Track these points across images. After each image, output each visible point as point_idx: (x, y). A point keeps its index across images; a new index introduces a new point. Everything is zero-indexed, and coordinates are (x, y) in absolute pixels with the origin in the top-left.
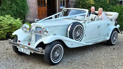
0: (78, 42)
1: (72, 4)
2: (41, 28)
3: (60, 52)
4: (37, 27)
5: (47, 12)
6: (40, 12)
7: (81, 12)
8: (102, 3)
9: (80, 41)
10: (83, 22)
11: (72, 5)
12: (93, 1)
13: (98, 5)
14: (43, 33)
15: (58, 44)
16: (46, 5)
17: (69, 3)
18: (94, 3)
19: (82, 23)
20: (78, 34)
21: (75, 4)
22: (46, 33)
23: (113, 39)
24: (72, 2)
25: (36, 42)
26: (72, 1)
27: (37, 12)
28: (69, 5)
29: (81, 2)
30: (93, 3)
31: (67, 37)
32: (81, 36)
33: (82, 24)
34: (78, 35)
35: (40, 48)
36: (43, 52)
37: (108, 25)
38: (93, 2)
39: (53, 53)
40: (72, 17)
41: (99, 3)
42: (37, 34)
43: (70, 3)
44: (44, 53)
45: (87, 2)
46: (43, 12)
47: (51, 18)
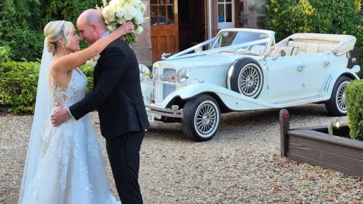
0: (251, 99)
1: (252, 15)
2: (174, 70)
3: (213, 117)
4: (166, 70)
5: (177, 38)
6: (158, 40)
7: (257, 37)
8: (336, 11)
9: (256, 98)
10: (262, 58)
11: (252, 19)
12: (311, 7)
13: (325, 18)
14: (178, 80)
15: (208, 99)
16: (176, 19)
17: (245, 13)
18: (313, 11)
19: (259, 60)
20: (250, 83)
21: (260, 15)
22: (184, 79)
23: (339, 99)
24: (252, 9)
25: (164, 98)
26: (253, 7)
27: (150, 40)
28: (245, 18)
29: (276, 10)
30: (310, 13)
31: (227, 88)
32: (257, 88)
33: (259, 62)
34: (249, 85)
35: (173, 107)
36: (180, 114)
37: (327, 64)
38: (309, 10)
39: (199, 117)
40: (239, 48)
41: (328, 12)
42: (167, 82)
43: (246, 11)
44: (181, 116)
45: (294, 10)
46: (168, 39)
47: (193, 52)
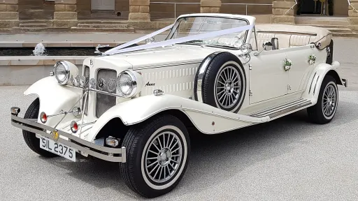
0: (230, 114)
2: (115, 71)
4: (100, 71)
9: (236, 112)
10: (244, 54)
15: (169, 123)
19: (240, 56)
20: (229, 89)
25: (98, 117)
31: (197, 99)
32: (237, 97)
33: (240, 58)
34: (230, 92)
